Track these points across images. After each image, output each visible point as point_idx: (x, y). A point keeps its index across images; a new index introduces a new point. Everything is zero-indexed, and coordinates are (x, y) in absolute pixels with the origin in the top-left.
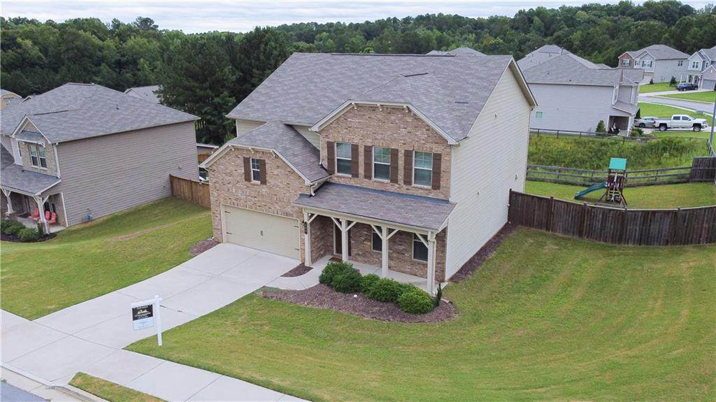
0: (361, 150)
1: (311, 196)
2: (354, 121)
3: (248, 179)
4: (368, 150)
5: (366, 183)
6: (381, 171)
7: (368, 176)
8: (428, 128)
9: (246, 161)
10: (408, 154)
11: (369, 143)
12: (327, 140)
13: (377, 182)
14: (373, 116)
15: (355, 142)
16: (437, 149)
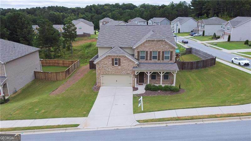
0: (149, 53)
1: (137, 67)
2: (146, 45)
3: (113, 65)
4: (151, 52)
5: (150, 61)
6: (155, 58)
7: (151, 59)
8: (169, 45)
9: (113, 59)
10: (163, 52)
11: (151, 50)
12: (137, 51)
13: (153, 61)
14: (153, 43)
15: (147, 50)
16: (171, 50)
